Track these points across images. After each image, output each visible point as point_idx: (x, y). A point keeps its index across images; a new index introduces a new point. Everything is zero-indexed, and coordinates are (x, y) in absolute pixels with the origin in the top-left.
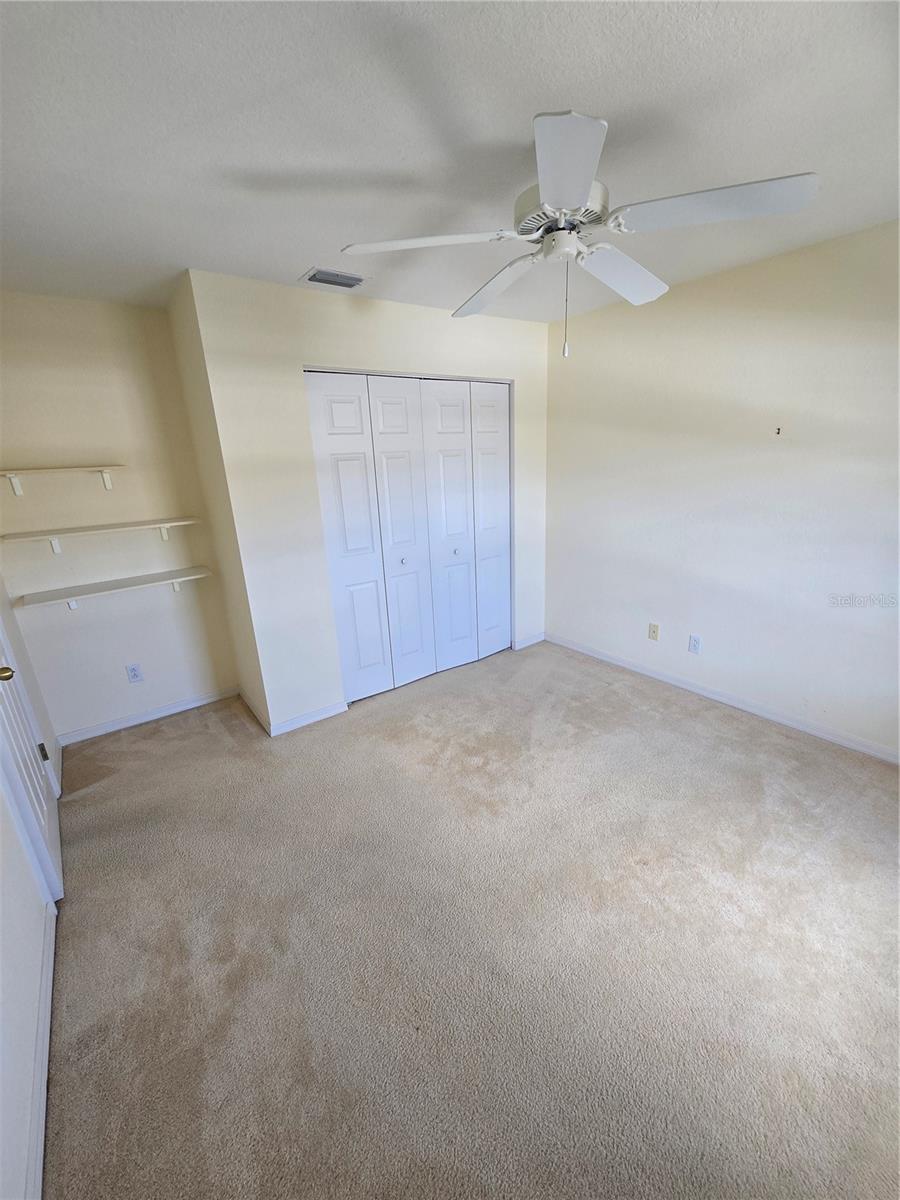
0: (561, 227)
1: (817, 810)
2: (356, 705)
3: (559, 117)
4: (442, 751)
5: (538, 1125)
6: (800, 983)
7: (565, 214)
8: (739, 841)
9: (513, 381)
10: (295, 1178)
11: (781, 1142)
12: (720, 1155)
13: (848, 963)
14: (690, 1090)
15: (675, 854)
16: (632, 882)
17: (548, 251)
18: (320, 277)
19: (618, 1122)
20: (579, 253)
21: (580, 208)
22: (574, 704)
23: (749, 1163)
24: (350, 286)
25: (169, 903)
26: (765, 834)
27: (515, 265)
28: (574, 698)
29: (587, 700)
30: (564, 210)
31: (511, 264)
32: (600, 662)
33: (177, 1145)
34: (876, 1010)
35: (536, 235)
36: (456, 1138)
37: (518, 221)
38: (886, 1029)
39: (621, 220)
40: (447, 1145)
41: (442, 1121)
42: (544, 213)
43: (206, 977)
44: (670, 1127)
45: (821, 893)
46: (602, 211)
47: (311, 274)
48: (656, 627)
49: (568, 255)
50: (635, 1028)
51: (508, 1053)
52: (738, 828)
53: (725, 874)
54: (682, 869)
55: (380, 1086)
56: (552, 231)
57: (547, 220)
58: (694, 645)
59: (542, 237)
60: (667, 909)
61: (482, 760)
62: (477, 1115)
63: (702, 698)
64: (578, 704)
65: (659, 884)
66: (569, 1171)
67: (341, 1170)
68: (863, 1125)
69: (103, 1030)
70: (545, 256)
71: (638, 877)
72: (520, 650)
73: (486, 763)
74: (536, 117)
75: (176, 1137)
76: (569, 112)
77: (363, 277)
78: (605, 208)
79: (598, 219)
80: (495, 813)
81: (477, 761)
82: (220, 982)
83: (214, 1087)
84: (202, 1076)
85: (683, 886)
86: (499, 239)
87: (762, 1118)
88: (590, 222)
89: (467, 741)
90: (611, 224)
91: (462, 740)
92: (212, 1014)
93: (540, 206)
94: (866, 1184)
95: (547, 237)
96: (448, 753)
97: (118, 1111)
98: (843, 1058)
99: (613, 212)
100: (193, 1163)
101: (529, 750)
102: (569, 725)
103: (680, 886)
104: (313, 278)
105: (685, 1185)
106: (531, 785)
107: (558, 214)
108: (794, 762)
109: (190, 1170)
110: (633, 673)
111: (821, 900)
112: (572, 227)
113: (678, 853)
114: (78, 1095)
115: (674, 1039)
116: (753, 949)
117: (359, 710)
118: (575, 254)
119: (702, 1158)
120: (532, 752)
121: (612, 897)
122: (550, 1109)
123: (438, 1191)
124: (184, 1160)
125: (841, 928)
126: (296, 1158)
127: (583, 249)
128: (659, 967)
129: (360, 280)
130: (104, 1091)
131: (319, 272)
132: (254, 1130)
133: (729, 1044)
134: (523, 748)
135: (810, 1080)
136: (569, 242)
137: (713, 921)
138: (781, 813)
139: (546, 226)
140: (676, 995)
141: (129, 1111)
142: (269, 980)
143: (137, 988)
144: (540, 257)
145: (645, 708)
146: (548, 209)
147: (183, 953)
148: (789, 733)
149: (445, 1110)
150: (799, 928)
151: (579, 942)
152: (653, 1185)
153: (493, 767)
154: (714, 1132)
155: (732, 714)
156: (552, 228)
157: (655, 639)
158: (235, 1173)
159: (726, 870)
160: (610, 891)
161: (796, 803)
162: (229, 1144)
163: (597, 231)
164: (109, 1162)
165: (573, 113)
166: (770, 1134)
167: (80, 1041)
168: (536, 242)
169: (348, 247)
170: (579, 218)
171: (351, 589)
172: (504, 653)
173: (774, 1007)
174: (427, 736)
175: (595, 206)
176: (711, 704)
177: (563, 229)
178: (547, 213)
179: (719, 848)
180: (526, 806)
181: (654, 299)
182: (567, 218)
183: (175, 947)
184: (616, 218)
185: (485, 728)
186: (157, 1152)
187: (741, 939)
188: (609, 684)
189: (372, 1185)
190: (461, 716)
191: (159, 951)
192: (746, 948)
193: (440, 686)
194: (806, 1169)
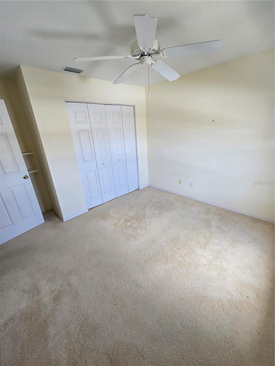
0: (146, 54)
1: (226, 229)
2: (91, 210)
3: (141, 16)
4: (119, 222)
5: (151, 326)
6: (221, 277)
7: (147, 50)
8: (205, 240)
9: (135, 105)
10: (79, 353)
11: (217, 320)
12: (201, 326)
13: (234, 270)
14: (193, 310)
15: (187, 245)
16: (176, 254)
17: (142, 62)
18: (68, 70)
19: (173, 321)
20: (152, 64)
21: (151, 49)
22: (158, 204)
23: (208, 327)
24: (79, 73)
25: (32, 277)
26: (212, 238)
27: (132, 67)
28: (158, 203)
29: (162, 203)
30: (146, 49)
31: (131, 66)
32: (165, 192)
33: (40, 350)
34: (241, 281)
35: (138, 57)
36: (127, 333)
37: (132, 52)
38: (243, 286)
39: (164, 53)
40: (125, 336)
41: (123, 329)
42: (140, 50)
43: (46, 299)
44: (187, 320)
45: (227, 252)
46: (158, 50)
47: (65, 68)
48: (181, 180)
49: (148, 64)
50: (177, 295)
51: (142, 307)
52: (205, 236)
53: (201, 249)
54: (190, 250)
55: (104, 323)
56: (143, 56)
57: (141, 52)
58: (191, 185)
59: (140, 58)
60: (186, 261)
61: (131, 223)
62: (133, 326)
63: (194, 200)
64: (159, 204)
65: (183, 254)
66: (160, 337)
67: (93, 348)
68: (238, 312)
69: (12, 319)
70: (141, 64)
71: (177, 253)
72: (141, 189)
73: (132, 224)
74: (134, 16)
75: (40, 348)
76: (144, 15)
77: (83, 70)
78: (159, 49)
79: (157, 52)
80: (136, 239)
81: (130, 224)
82: (51, 299)
83: (52, 330)
84: (47, 328)
85: (190, 254)
86: (126, 58)
87: (212, 314)
88: (155, 53)
89: (126, 218)
90: (161, 54)
91: (125, 218)
92: (49, 309)
93: (138, 47)
94: (238, 327)
95: (142, 58)
96: (121, 222)
97: (19, 343)
98: (233, 295)
99: (162, 50)
100: (46, 355)
101: (145, 219)
102: (157, 211)
103: (189, 254)
104: (66, 70)
105: (192, 335)
106: (146, 229)
107: (144, 50)
108: (219, 217)
109: (45, 357)
110: (175, 194)
111: (227, 254)
112: (149, 55)
113: (188, 245)
114: (5, 340)
115: (188, 297)
116: (209, 269)
117: (92, 211)
118: (151, 64)
119: (196, 328)
120: (146, 220)
121: (170, 259)
122: (154, 321)
123: (123, 349)
124: (43, 354)
125: (232, 261)
126: (79, 347)
127: (153, 62)
128: (184, 278)
129: (82, 71)
130: (14, 338)
131: (67, 68)
132: (65, 341)
133: (203, 296)
134: (143, 219)
135: (224, 303)
136: (148, 60)
137: (198, 263)
138: (216, 231)
139: (141, 54)
140: (189, 284)
141: (24, 342)
142: (67, 296)
143: (24, 305)
144: (140, 64)
145: (178, 204)
146: (141, 48)
147: (38, 291)
148: (218, 208)
149: (124, 326)
150: (221, 262)
151: (161, 273)
152: (183, 337)
153: (134, 225)
154: (199, 320)
155: (202, 204)
156: (143, 55)
157: (181, 184)
158: (60, 355)
159: (201, 248)
160: (170, 258)
161: (220, 228)
162: (57, 347)
163: (157, 56)
164: (17, 359)
165: (146, 15)
166: (214, 318)
167: (5, 324)
168: (138, 59)
169: (75, 59)
170: (151, 52)
171: (87, 173)
172: (137, 190)
173: (215, 284)
174: (114, 217)
175: (156, 48)
176: (197, 202)
177: (146, 55)
178: (141, 49)
179: (199, 243)
180: (145, 236)
181: (176, 79)
182: (147, 51)
183: (36, 290)
184: (163, 52)
185: (132, 214)
186: (34, 353)
187: (206, 267)
188: (168, 198)
189: (103, 351)
190: (124, 210)
191: (30, 292)
192: (207, 269)
193: (117, 202)
194: (223, 326)
